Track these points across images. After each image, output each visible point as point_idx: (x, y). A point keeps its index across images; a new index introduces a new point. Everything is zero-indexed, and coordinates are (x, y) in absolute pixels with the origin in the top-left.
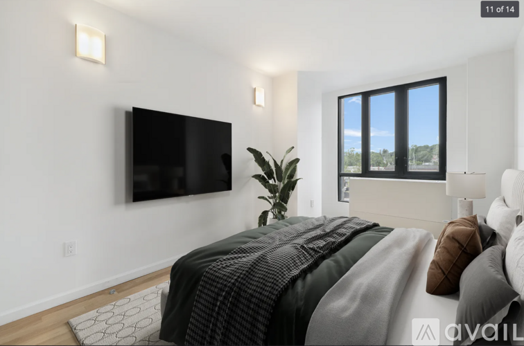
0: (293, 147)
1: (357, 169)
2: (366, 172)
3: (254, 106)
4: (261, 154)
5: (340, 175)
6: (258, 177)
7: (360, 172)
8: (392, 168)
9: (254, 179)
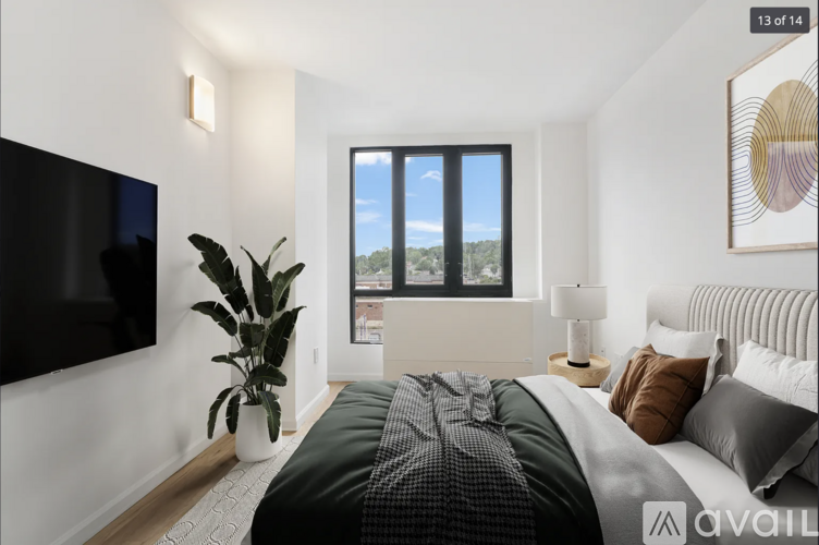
0: (285, 239)
1: (385, 280)
2: (400, 288)
3: (188, 122)
4: (223, 252)
5: (354, 294)
6: (208, 308)
7: (391, 288)
8: (438, 278)
9: (198, 313)
